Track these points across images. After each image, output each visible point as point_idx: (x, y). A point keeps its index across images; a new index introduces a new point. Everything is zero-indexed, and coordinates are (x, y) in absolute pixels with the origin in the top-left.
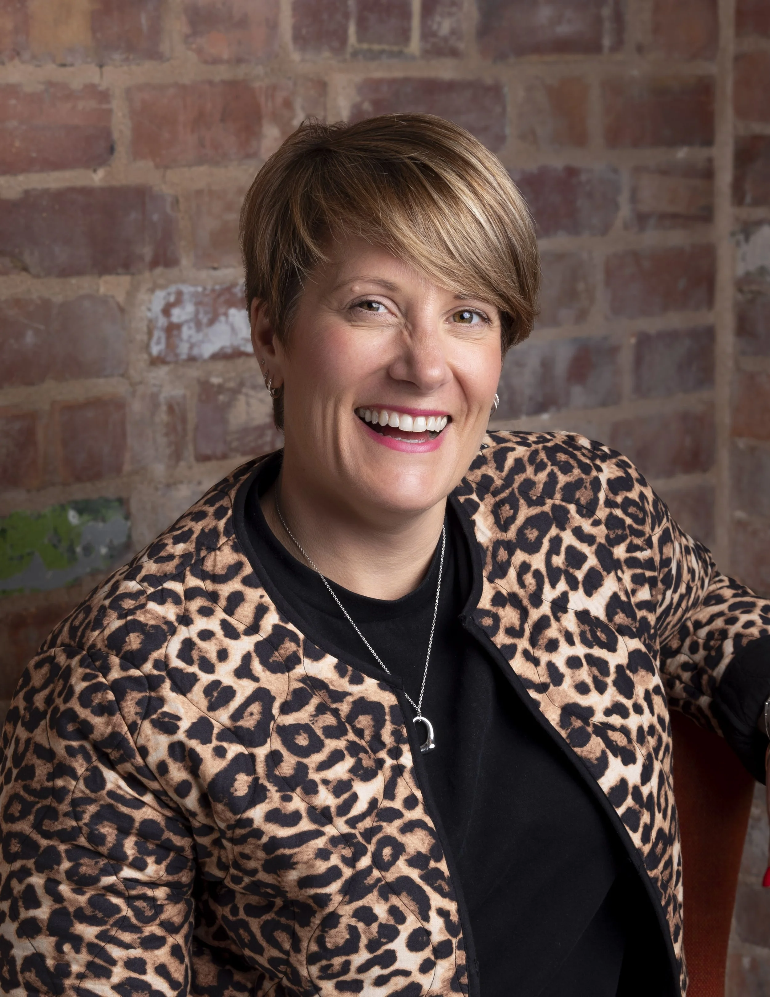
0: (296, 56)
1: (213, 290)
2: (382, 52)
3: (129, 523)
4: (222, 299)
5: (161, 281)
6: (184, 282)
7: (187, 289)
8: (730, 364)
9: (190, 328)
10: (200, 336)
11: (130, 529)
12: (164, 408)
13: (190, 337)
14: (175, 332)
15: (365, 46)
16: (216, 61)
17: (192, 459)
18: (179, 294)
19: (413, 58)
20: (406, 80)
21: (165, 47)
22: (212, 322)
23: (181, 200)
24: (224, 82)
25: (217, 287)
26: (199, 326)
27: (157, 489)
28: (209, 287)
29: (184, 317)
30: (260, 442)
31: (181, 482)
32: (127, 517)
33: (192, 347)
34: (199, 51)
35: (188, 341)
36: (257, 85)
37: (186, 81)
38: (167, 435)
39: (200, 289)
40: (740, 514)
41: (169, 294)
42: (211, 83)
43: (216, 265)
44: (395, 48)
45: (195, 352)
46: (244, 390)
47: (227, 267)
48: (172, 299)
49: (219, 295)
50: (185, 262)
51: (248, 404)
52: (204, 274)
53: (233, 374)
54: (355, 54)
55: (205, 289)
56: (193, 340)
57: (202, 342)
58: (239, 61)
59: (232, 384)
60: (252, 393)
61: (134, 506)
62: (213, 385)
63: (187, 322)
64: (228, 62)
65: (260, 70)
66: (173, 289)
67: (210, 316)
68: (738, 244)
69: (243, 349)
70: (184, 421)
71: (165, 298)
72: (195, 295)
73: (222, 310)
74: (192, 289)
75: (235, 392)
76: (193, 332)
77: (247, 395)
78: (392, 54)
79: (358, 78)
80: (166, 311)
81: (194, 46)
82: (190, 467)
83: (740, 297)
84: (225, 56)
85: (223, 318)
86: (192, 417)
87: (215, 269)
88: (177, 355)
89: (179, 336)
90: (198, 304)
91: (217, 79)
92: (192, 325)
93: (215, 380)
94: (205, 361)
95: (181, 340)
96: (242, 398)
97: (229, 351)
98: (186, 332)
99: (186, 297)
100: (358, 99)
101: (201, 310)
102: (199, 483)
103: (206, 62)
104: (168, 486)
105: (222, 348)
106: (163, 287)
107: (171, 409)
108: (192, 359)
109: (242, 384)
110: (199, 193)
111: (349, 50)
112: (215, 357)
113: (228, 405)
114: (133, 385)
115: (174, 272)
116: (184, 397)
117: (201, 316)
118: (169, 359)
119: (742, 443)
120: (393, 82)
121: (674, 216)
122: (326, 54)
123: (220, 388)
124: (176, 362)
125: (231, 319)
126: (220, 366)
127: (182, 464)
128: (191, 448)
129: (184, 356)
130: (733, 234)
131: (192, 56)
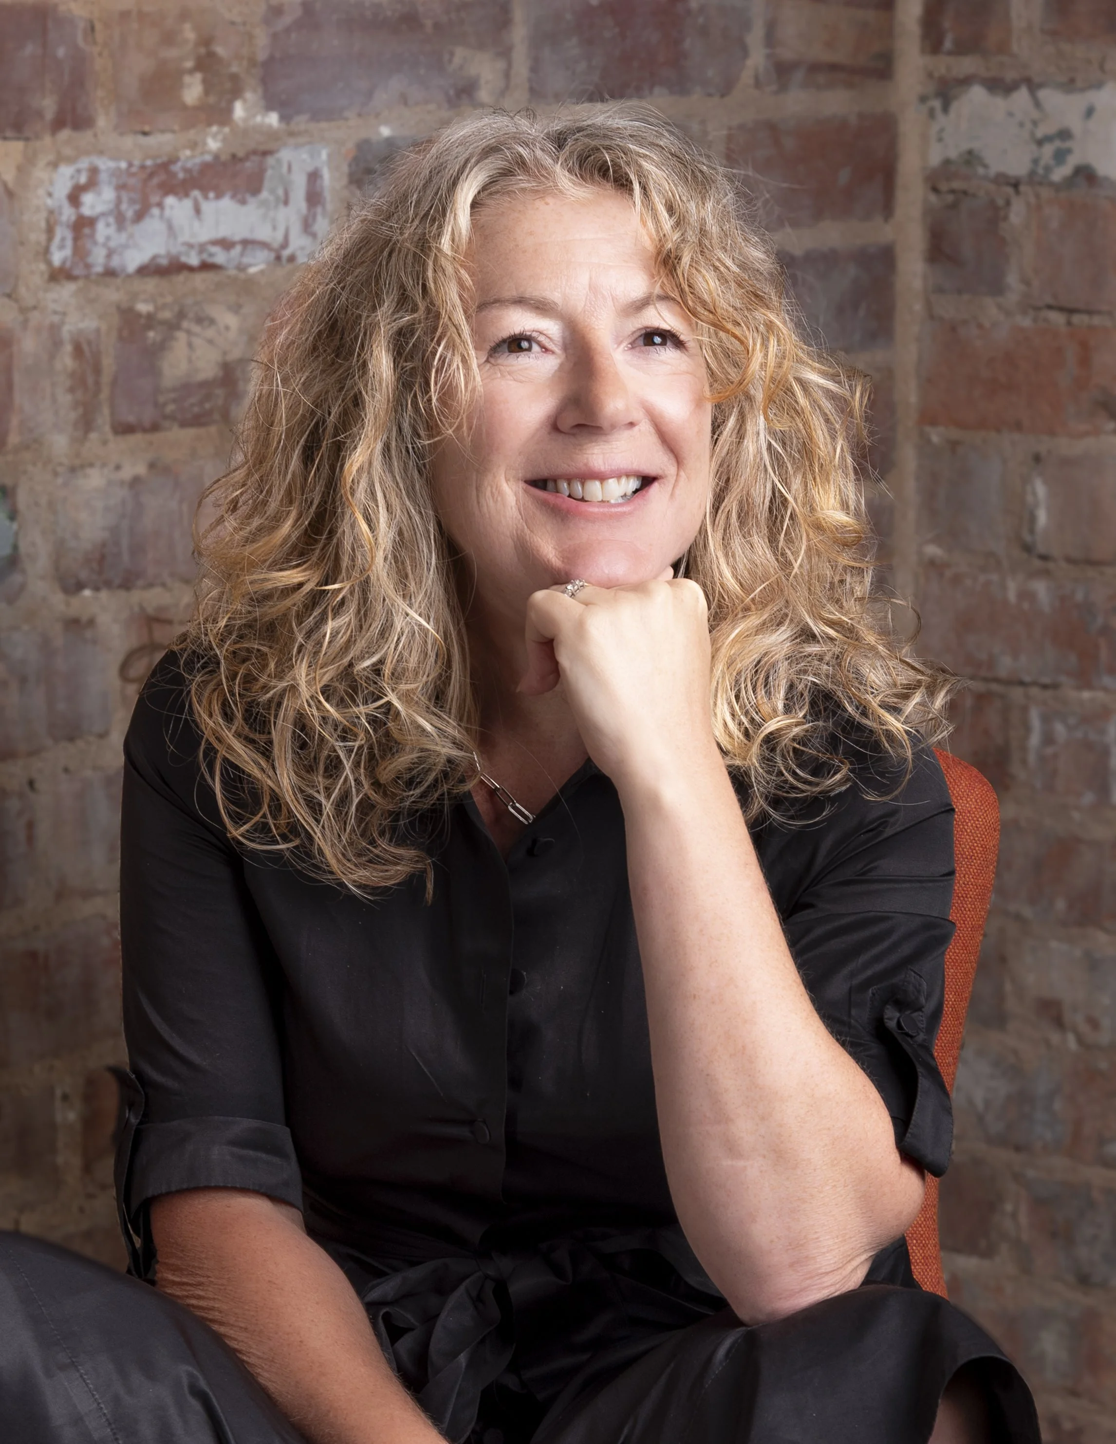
1: (143, 167)
3: (15, 526)
4: (155, 181)
5: (67, 151)
6: (101, 153)
7: (104, 164)
8: (918, 307)
9: (108, 225)
10: (123, 238)
11: (16, 534)
12: (68, 348)
13: (108, 238)
14: (86, 231)
17: (107, 428)
18: (94, 171)
22: (139, 217)
23: (98, 26)
25: (149, 163)
26: (121, 221)
27: (56, 474)
28: (137, 163)
29: (100, 208)
30: (207, 406)
31: (91, 465)
32: (13, 516)
33: (109, 255)
35: (105, 245)
38: (72, 390)
39: (123, 165)
40: (932, 550)
41: (79, 171)
43: (147, 128)
45: (115, 262)
46: (185, 324)
47: (163, 131)
48: (83, 179)
49: (151, 175)
50: (102, 122)
51: (190, 345)
52: (128, 142)
53: (169, 299)
55: (130, 165)
56: (112, 244)
57: (126, 247)
59: (167, 315)
60: (196, 329)
61: (22, 498)
62: (139, 315)
63: (103, 214)
66: (84, 163)
67: (137, 207)
68: (932, 114)
69: (184, 259)
70: (97, 370)
71: (72, 177)
72: (116, 173)
73: (155, 199)
74: (112, 164)
75: (172, 326)
76: (112, 231)
77: (189, 332)
80: (74, 198)
82: (105, 443)
83: (933, 198)
85: (155, 211)
86: (108, 363)
87: (145, 134)
88: (88, 266)
89: (92, 236)
90: (121, 187)
92: (111, 220)
93: (143, 308)
94: (129, 276)
95: (95, 243)
96: (181, 336)
97: (164, 262)
98: (102, 231)
99: (103, 177)
101: (125, 196)
102: (118, 468)
104: (73, 470)
105: (154, 258)
106: (70, 160)
107: (78, 351)
108: (110, 273)
109: (181, 315)
110: (125, 15)
112: (143, 271)
113: (162, 347)
114: (23, 310)
115: (86, 137)
116: (98, 331)
117: (124, 206)
118: (77, 272)
119: (936, 436)
121: (834, 67)
123: (150, 321)
124: (87, 277)
125: (167, 212)
126: (151, 284)
127: (93, 436)
128: (106, 411)
129: (99, 269)
130: (923, 99)
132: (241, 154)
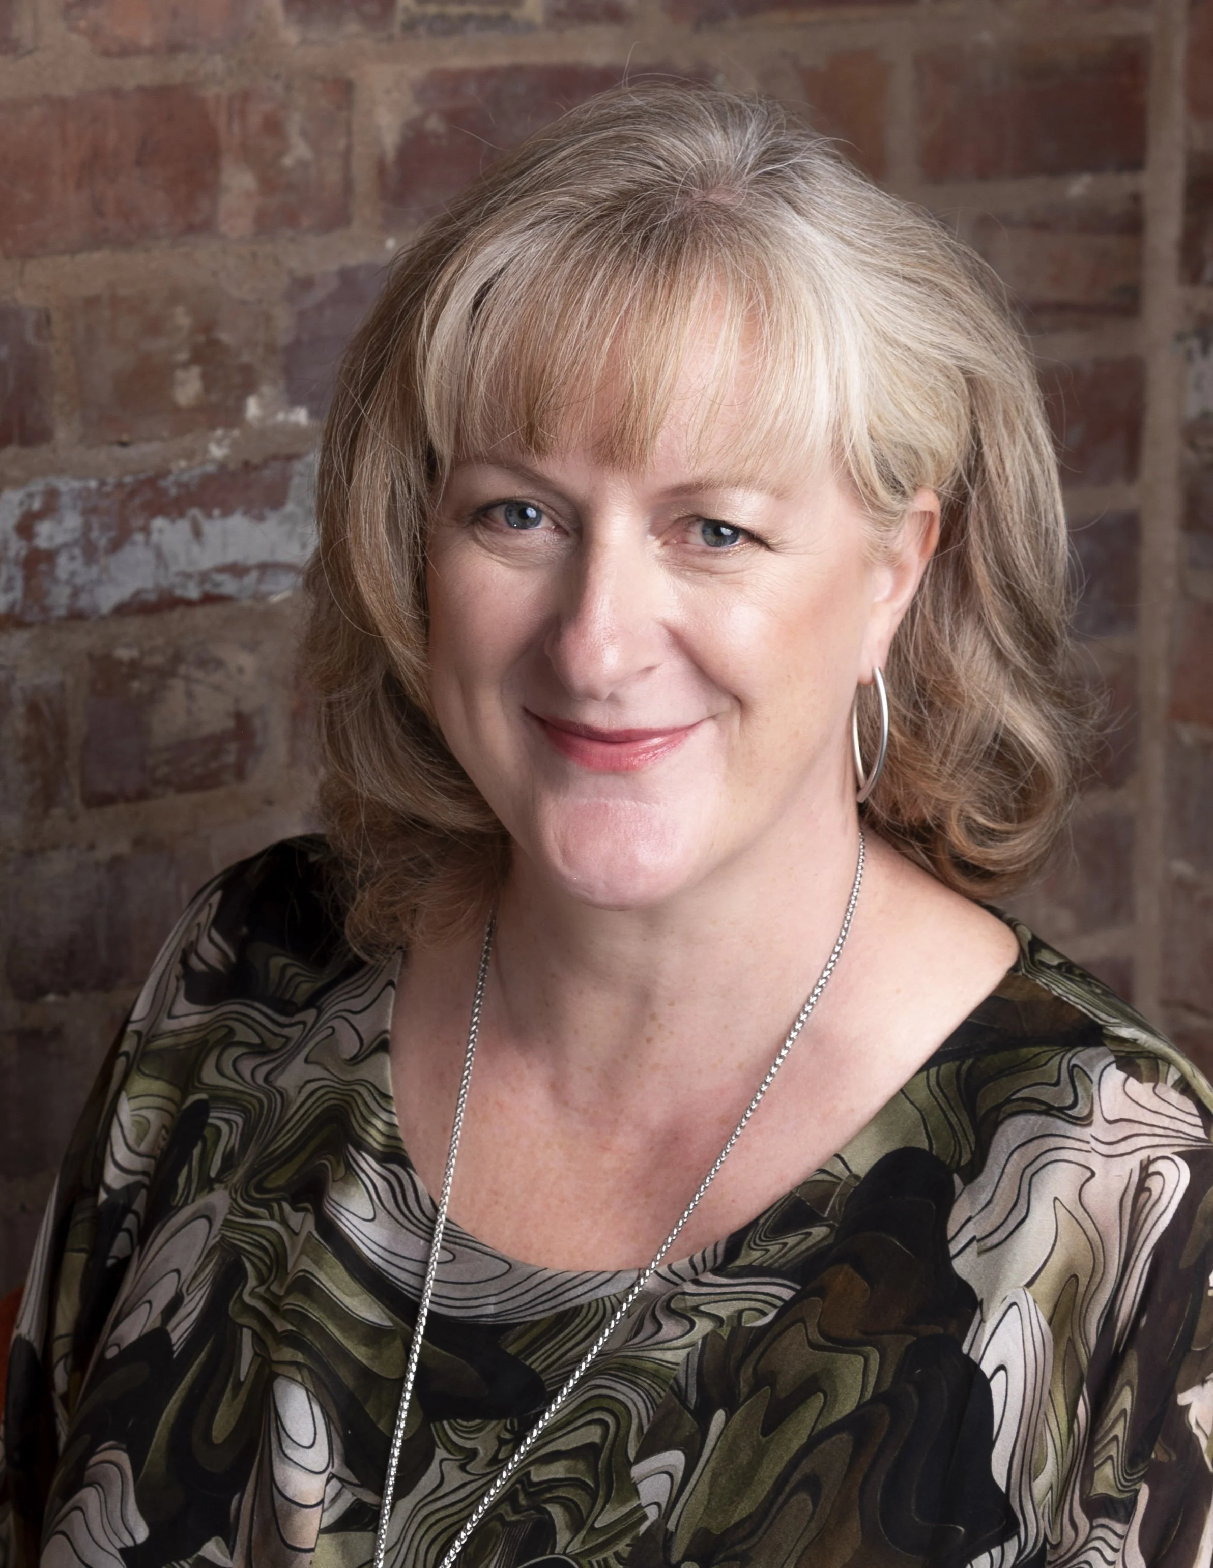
0: (290, 35)
1: (120, 485)
2: (466, 19)
4: (137, 501)
5: (15, 472)
6: (61, 471)
7: (66, 485)
8: (1170, 583)
9: (72, 558)
10: (94, 571)
12: (21, 709)
13: (73, 574)
14: (43, 567)
15: (432, 9)
16: (126, 51)
17: (77, 801)
18: (52, 495)
19: (530, 27)
20: (515, 71)
21: (22, 29)
22: (116, 545)
23: (56, 317)
24: (142, 90)
25: (128, 479)
26: (90, 553)
28: (111, 480)
29: (60, 539)
30: (214, 765)
31: (55, 847)
33: (76, 593)
34: (94, 33)
35: (68, 582)
36: (210, 92)
37: (66, 90)
38: (26, 759)
39: (93, 484)
40: (1181, 867)
41: (31, 496)
42: (116, 93)
43: (125, 438)
44: (494, 11)
45: (84, 602)
46: (182, 669)
47: (149, 440)
48: (37, 505)
49: (132, 494)
50: (62, 434)
51: (190, 695)
52: (102, 455)
53: (160, 641)
54: (410, 26)
55: (103, 483)
56: (79, 581)
57: (99, 582)
58: (174, 48)
59: (158, 660)
60: (198, 674)
62: (120, 663)
63: (66, 546)
64: (151, 51)
65: (217, 64)
66: (38, 486)
67: (113, 534)
68: (1189, 356)
69: (178, 592)
70: (61, 732)
71: (21, 503)
72: (80, 495)
73: (138, 522)
74: (76, 484)
75: (165, 673)
76: (78, 565)
77: (187, 679)
78: (486, 22)
79: (417, 71)
80: (25, 528)
81: (83, 24)
82: (73, 819)
83: (1190, 456)
84: (146, 40)
85: (139, 537)
86: (77, 725)
87: (124, 444)
88: (45, 610)
89: (51, 574)
90: (88, 512)
91: (130, 84)
92: (77, 552)
93: (124, 654)
94: (103, 618)
95: (56, 581)
96: (178, 685)
97: (152, 597)
98: (64, 565)
99: (65, 500)
100: (416, 111)
101: (95, 522)
102: (92, 847)
103: (106, 53)
104: (29, 854)
105: (138, 593)
106: (17, 484)
107: (34, 711)
108: (77, 616)
109: (178, 658)
110: (92, 302)
111: (400, 17)
112: (122, 610)
113: (151, 698)
115: (40, 454)
116: (62, 686)
117: (95, 534)
118: (29, 618)
119: (1188, 734)
120: (490, 73)
121: (1061, 307)
122: (353, 27)
123: (134, 668)
124: (45, 623)
125: (155, 537)
126: (133, 625)
127: (57, 812)
128: (75, 781)
129: (62, 612)
130: (1180, 337)
131: (80, 43)
132: (256, 460)
